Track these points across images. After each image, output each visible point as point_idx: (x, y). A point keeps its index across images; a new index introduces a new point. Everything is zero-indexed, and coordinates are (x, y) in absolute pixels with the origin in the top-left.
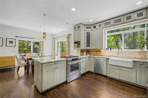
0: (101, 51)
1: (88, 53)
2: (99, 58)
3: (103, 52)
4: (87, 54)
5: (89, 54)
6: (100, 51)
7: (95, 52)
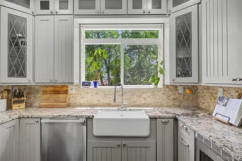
0: (70, 92)
1: (15, 102)
2: (59, 117)
3: (74, 92)
4: (15, 106)
5: (23, 105)
6: (66, 92)
7: (47, 96)
